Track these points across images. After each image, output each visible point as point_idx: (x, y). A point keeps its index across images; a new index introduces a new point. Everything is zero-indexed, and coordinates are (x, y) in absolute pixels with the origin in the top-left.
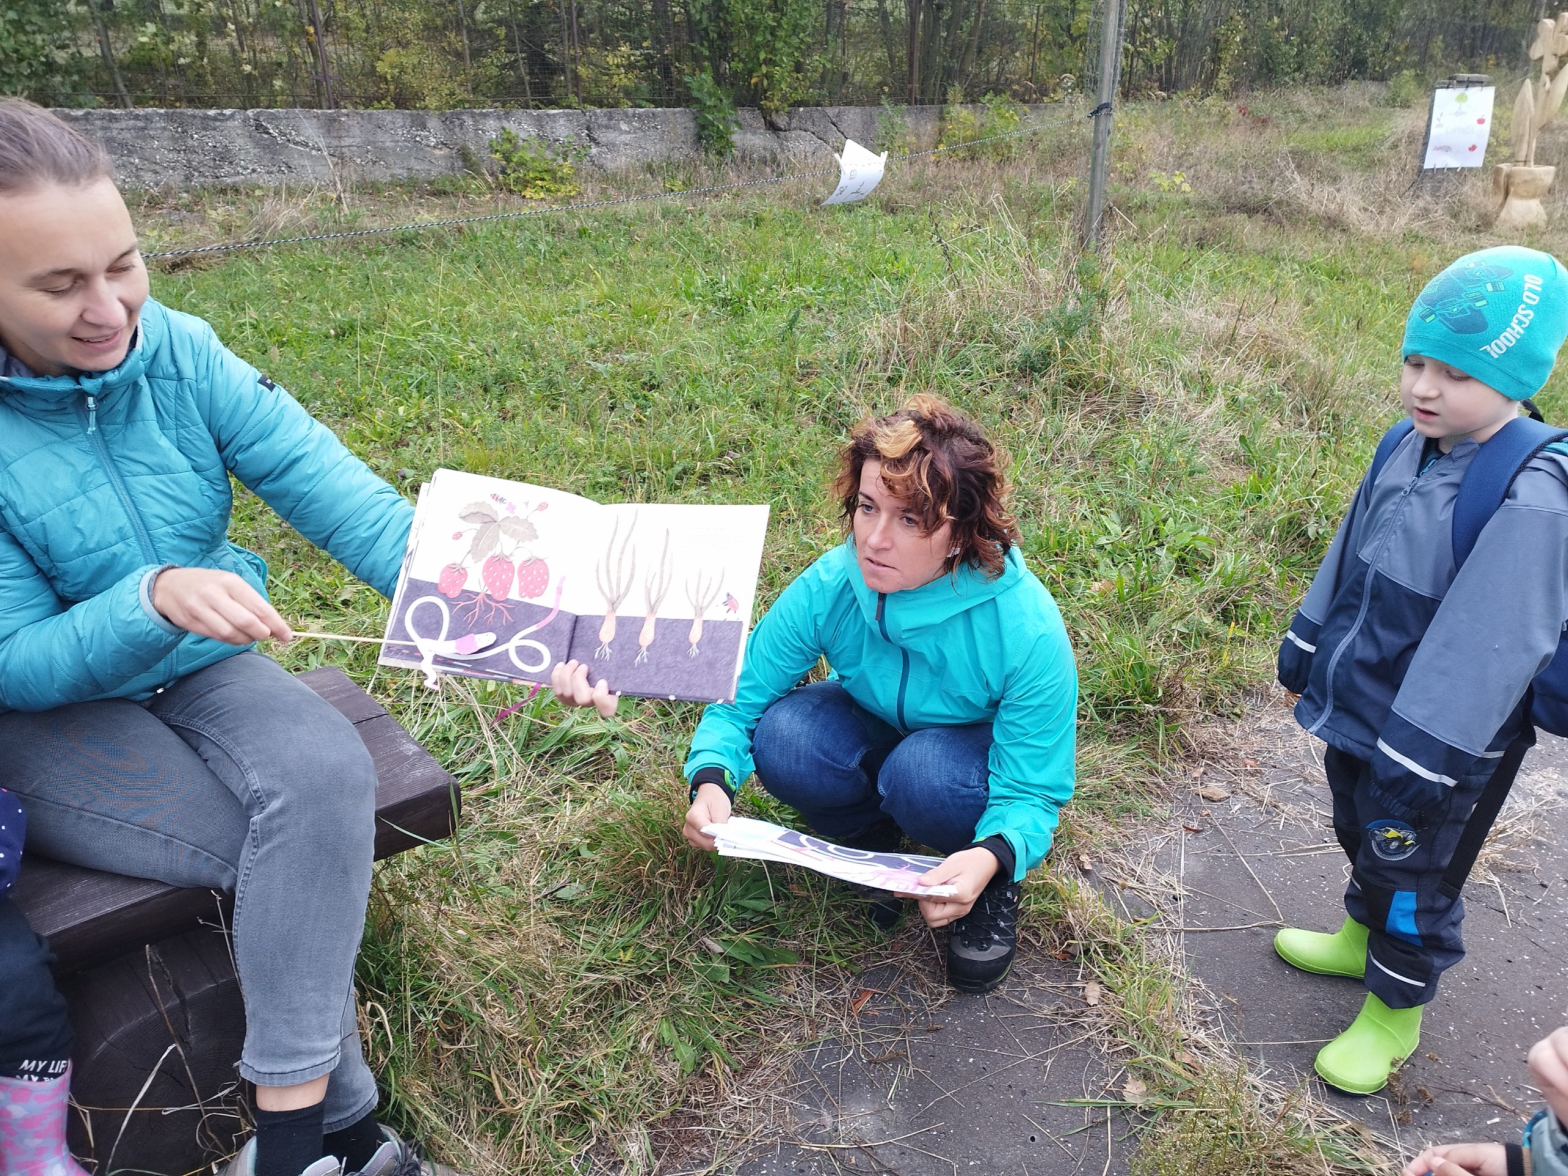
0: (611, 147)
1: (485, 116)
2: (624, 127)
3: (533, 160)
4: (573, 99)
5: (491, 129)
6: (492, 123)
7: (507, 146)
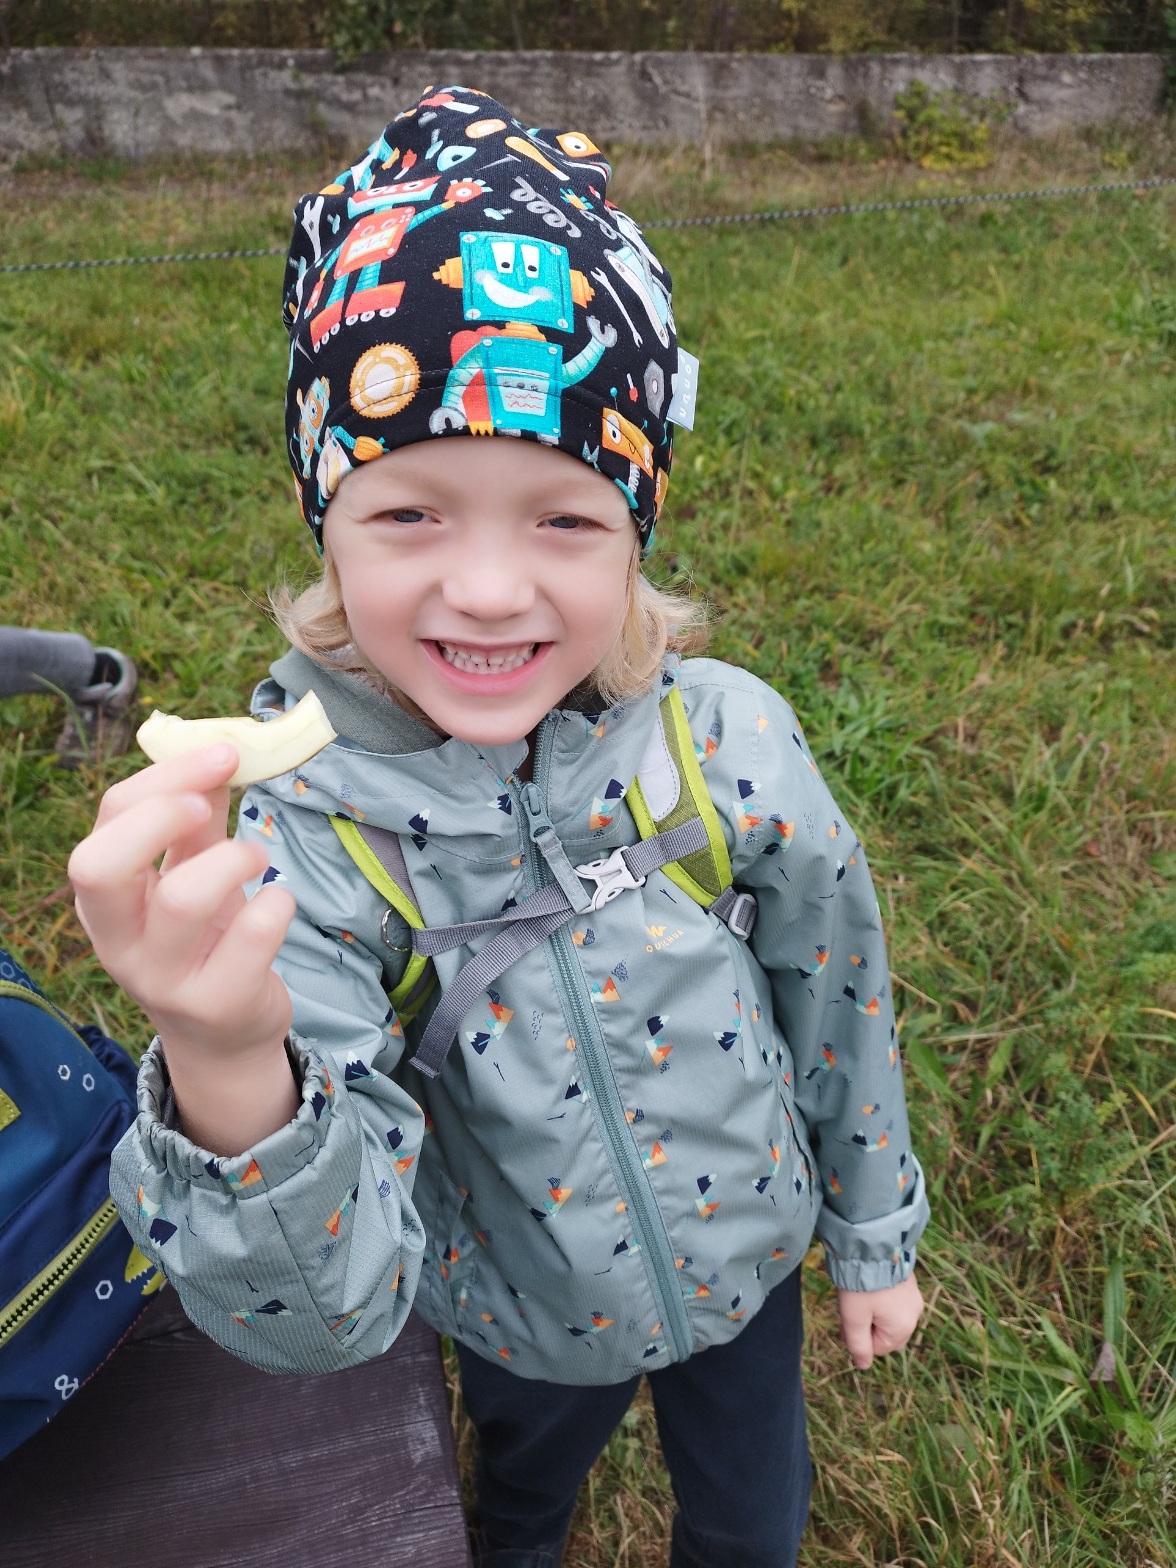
0: (1044, 105)
1: (896, 62)
2: (1067, 78)
3: (943, 118)
4: (1008, 41)
5: (900, 80)
6: (902, 72)
7: (916, 102)
